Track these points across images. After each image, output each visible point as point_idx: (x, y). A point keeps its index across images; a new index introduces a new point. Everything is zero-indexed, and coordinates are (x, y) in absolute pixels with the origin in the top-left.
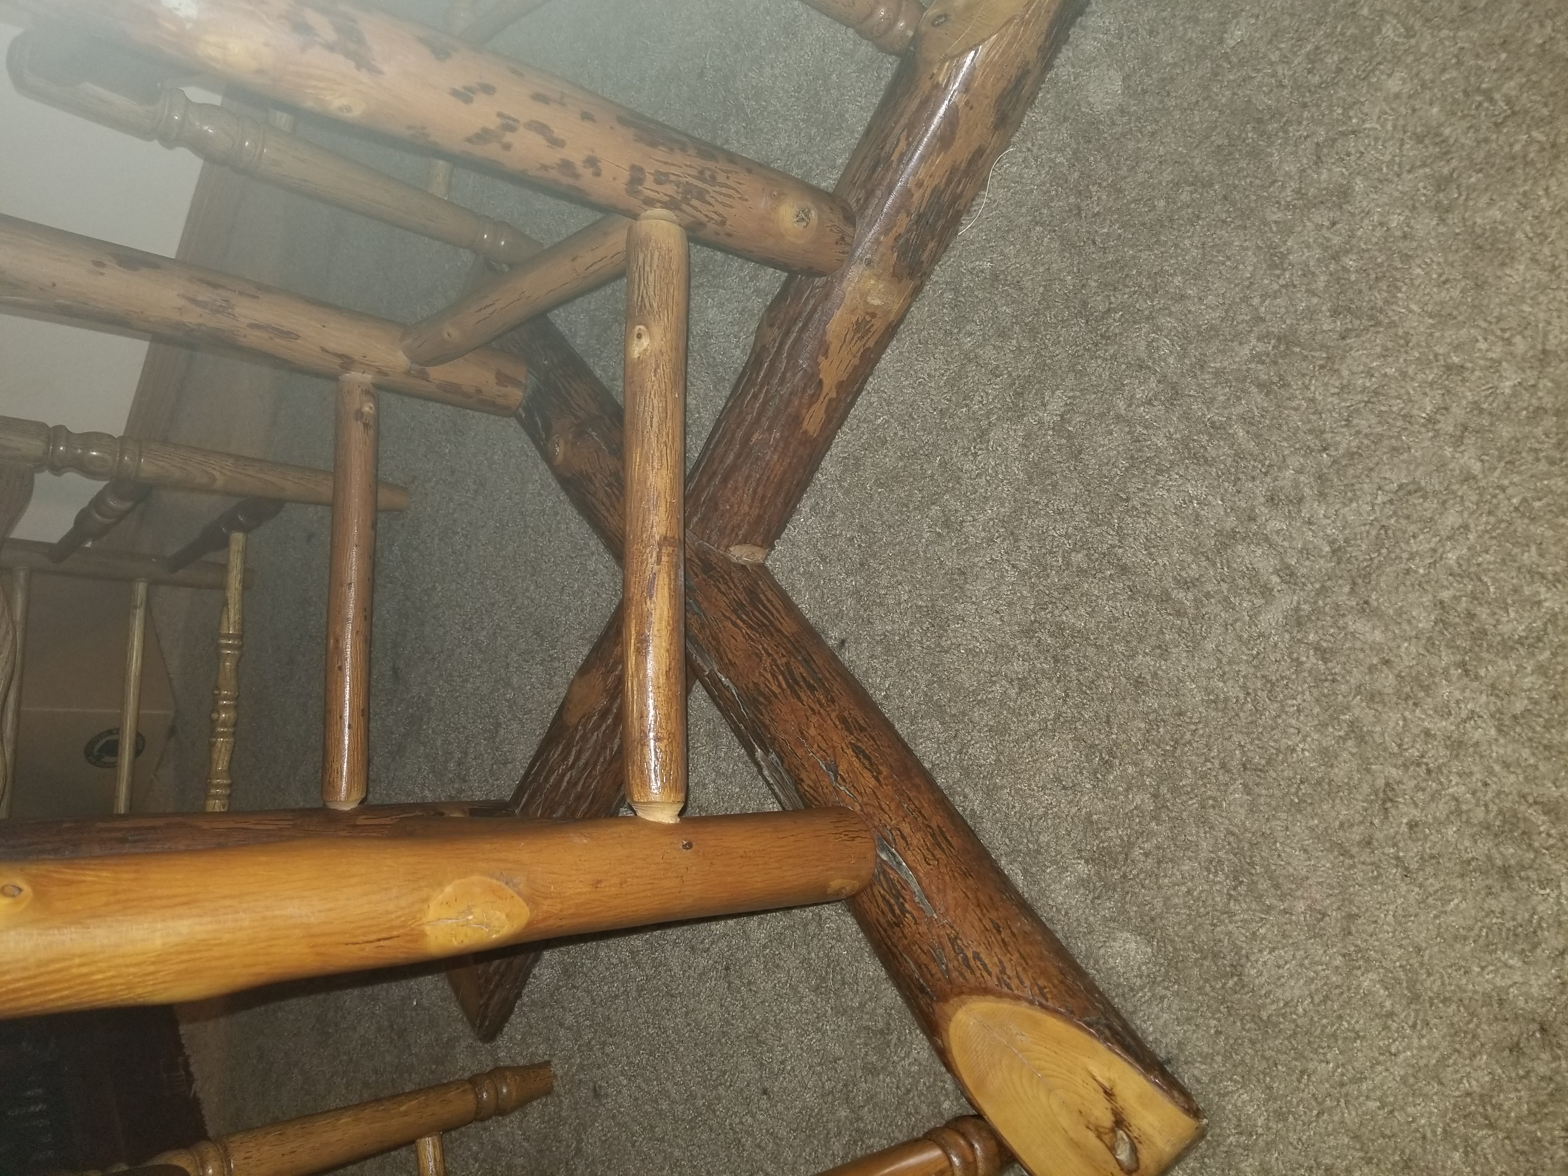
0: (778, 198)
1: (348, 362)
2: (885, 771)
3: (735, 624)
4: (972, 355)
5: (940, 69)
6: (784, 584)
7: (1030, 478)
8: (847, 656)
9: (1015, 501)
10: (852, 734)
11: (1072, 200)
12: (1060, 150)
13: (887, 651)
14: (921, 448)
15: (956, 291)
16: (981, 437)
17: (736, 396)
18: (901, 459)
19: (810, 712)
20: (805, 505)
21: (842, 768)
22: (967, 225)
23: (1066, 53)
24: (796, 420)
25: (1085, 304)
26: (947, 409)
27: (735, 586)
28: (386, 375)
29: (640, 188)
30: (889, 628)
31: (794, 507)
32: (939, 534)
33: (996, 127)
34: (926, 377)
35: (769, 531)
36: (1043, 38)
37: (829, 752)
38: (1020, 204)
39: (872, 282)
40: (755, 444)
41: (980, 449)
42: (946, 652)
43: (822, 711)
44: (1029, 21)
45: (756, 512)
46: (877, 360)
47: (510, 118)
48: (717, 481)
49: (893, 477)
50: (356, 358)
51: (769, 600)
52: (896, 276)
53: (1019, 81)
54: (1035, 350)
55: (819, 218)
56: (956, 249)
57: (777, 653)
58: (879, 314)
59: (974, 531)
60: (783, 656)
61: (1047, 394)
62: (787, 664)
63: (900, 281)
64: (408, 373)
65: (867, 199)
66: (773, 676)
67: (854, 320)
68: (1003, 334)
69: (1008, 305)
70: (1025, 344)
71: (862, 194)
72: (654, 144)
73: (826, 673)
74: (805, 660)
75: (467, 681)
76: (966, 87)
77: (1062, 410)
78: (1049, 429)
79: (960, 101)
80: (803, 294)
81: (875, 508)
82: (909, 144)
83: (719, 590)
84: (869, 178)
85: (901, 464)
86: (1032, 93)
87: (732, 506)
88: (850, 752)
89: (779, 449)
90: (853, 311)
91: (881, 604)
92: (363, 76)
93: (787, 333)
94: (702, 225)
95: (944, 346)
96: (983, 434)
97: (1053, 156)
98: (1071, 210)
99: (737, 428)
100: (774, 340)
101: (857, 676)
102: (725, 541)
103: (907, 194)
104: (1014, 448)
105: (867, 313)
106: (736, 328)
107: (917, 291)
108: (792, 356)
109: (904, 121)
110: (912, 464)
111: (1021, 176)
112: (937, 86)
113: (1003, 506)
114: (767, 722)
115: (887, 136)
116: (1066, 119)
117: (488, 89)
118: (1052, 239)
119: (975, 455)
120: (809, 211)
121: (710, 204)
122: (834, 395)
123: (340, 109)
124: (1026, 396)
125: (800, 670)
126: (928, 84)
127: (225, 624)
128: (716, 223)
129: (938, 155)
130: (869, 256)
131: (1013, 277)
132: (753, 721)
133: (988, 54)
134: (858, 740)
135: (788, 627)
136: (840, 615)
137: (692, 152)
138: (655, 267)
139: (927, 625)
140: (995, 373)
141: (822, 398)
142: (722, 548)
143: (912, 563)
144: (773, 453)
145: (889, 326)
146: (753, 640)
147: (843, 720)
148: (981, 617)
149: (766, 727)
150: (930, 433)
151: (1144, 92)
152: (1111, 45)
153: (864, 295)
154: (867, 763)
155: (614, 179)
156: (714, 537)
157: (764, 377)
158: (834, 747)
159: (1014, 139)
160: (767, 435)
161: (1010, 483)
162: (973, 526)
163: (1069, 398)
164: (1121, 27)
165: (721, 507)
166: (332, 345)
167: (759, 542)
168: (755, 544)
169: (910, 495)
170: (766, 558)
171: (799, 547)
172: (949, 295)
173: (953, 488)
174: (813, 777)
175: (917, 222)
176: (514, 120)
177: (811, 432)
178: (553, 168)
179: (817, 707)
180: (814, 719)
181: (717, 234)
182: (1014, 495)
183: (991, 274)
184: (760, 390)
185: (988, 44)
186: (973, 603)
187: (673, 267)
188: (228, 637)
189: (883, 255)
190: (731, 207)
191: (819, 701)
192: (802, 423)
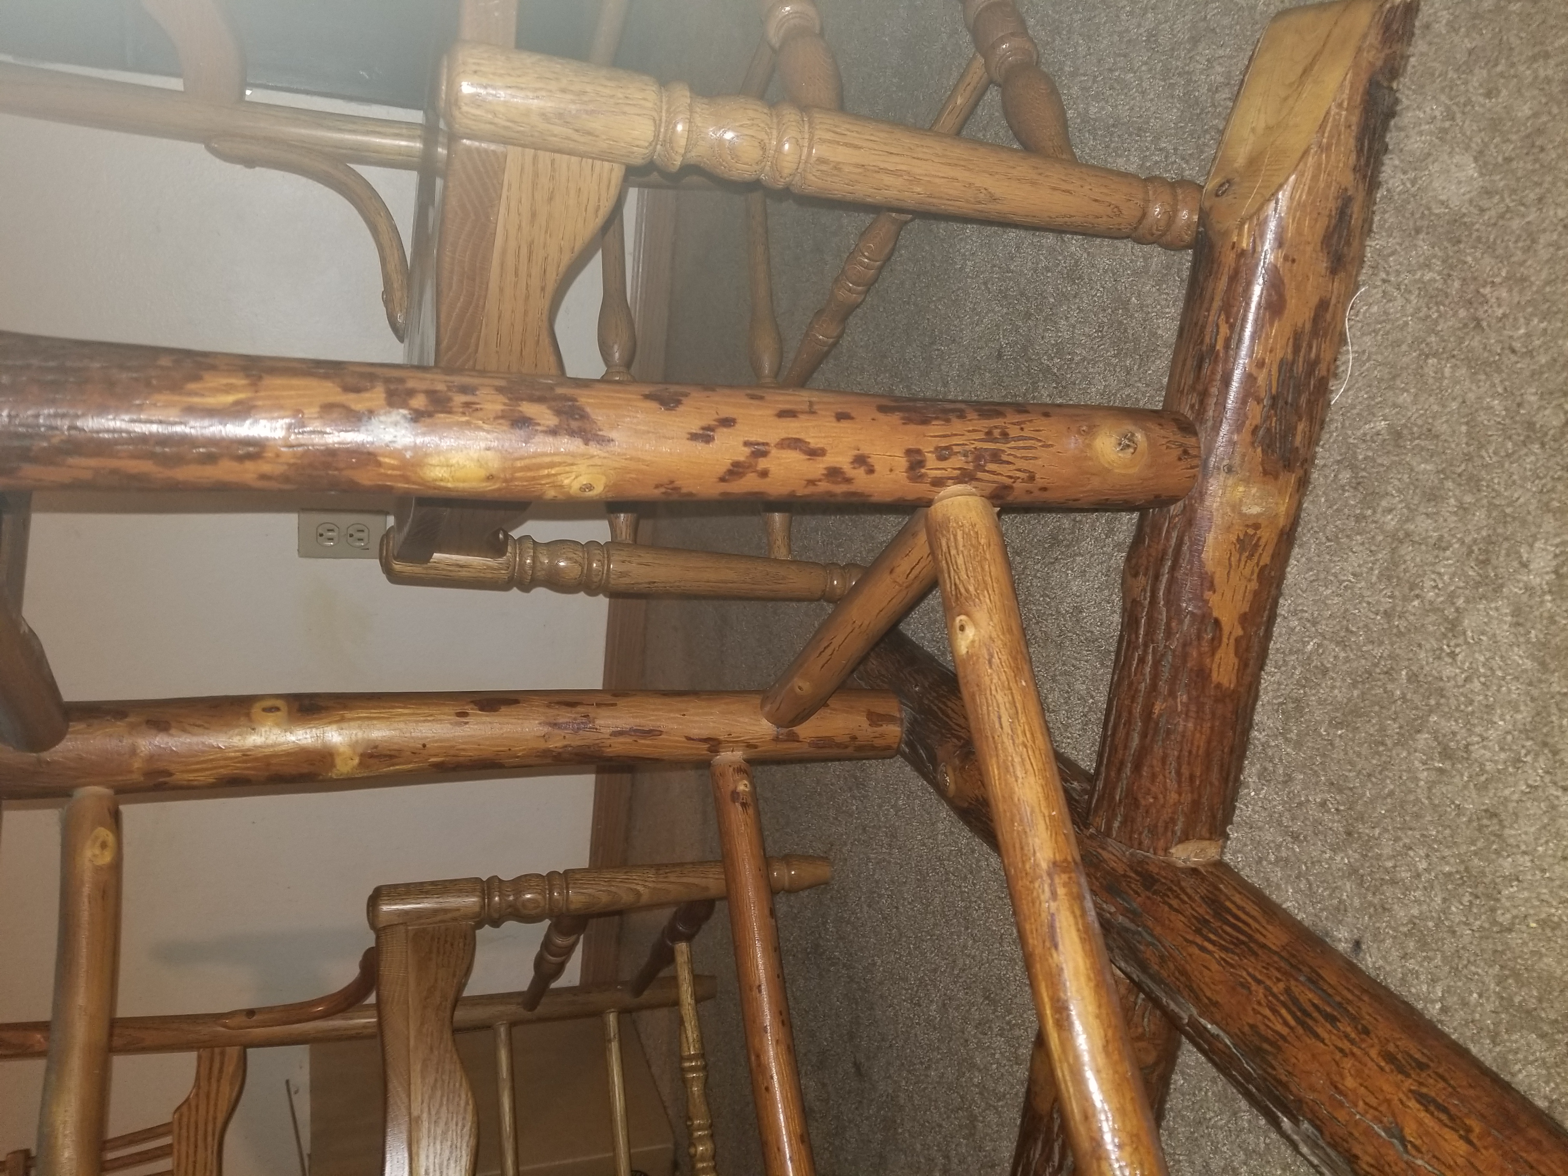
0: (1090, 432)
1: (714, 744)
2: (1476, 1126)
3: (1202, 949)
4: (1401, 534)
5: (1240, 235)
6: (1256, 881)
7: (1543, 664)
8: (1369, 962)
9: (1533, 699)
10: (1408, 1076)
11: (1462, 313)
12: (1428, 266)
13: (1423, 945)
14: (1376, 665)
15: (1353, 467)
16: (1451, 630)
17: (1121, 666)
18: (1354, 684)
19: (1338, 1055)
20: (1250, 773)
21: (1410, 1132)
22: (1338, 390)
23: (1390, 165)
24: (1202, 675)
25: (1530, 425)
26: (1393, 608)
27: (1190, 897)
28: (755, 747)
29: (923, 471)
30: (1415, 911)
31: (1237, 779)
32: (1441, 771)
33: (1333, 271)
34: (1351, 578)
35: (1214, 817)
36: (1353, 156)
37: (1383, 1108)
38: (1397, 343)
39: (1241, 489)
40: (1160, 715)
41: (1457, 645)
42: (1510, 930)
43: (1355, 1050)
44: (1329, 146)
45: (1187, 798)
46: (1282, 577)
47: (758, 444)
48: (1128, 770)
49: (1351, 712)
50: (722, 738)
51: (1239, 907)
52: (1269, 473)
53: (1343, 213)
54: (1485, 501)
55: (1148, 437)
56: (1335, 421)
57: (1269, 978)
58: (1262, 521)
59: (1488, 754)
60: (1279, 980)
61: (1524, 550)
62: (1288, 991)
63: (1276, 478)
64: (776, 739)
65: (1202, 402)
66: (1274, 1011)
67: (1234, 538)
68: (1433, 496)
69: (1426, 461)
70: (1468, 499)
71: (1194, 399)
72: (925, 422)
73: (1345, 993)
74: (1310, 980)
75: (928, 1068)
76: (1280, 242)
77: (1554, 563)
78: (1544, 593)
79: (1276, 258)
80: (1160, 530)
81: (1342, 756)
82: (1232, 327)
83: (1171, 906)
84: (1198, 378)
85: (1356, 693)
86: (1365, 221)
87: (1155, 798)
88: (1412, 1104)
89: (1192, 714)
90: (1229, 528)
91: (1394, 882)
92: (594, 449)
93: (1157, 578)
94: (1008, 488)
95: (1360, 534)
96: (1454, 626)
97: (1418, 276)
98: (1466, 325)
99: (1132, 702)
100: (1144, 590)
101: (1393, 988)
102: (1161, 843)
103: (1249, 379)
104: (1504, 631)
105: (1247, 526)
106: (1106, 592)
107: (1303, 483)
108: (1172, 601)
109: (1217, 304)
110: (1372, 688)
111: (1386, 313)
112: (1242, 254)
113: (1518, 711)
114: (1284, 1078)
115: (1203, 327)
116: (1418, 231)
117: (728, 422)
118: (1455, 367)
119: (1453, 655)
120: (1133, 435)
121: (1009, 463)
122: (1239, 632)
123: (583, 489)
124: (1494, 562)
125: (1307, 996)
126: (1232, 256)
127: (685, 1045)
128: (1023, 481)
129: (1272, 325)
130: (1226, 462)
131: (1421, 427)
132: (1265, 1080)
133: (1292, 198)
134: (1421, 1084)
135: (1275, 938)
136: (1341, 908)
137: (974, 415)
138: (961, 548)
139: (1466, 899)
140: (1440, 546)
141: (1225, 640)
142: (1160, 852)
143: (1417, 816)
144: (1186, 720)
145: (1282, 533)
146: (1232, 966)
147: (1390, 1058)
148: (1544, 871)
149: (1285, 1086)
150: (1381, 643)
151: (1508, 160)
152: (1445, 131)
153: (1236, 507)
154: (1444, 1117)
155: (891, 470)
156: (1146, 842)
157: (1146, 634)
158: (1388, 1102)
159: (1362, 278)
160: (1170, 701)
161: (1517, 678)
162: (1484, 747)
163: (1557, 546)
164: (1448, 108)
165: (1143, 802)
166: (696, 731)
167: (1205, 832)
168: (1201, 838)
169: (1382, 729)
170: (1222, 853)
171: (1260, 829)
172: (1345, 476)
173: (1438, 704)
174: (1371, 1150)
175: (1273, 406)
176: (763, 444)
177: (1225, 682)
178: (820, 480)
179: (1346, 1045)
180: (1348, 1064)
181: (1029, 492)
182: (1528, 693)
183: (1389, 433)
184: (1145, 652)
185: (1288, 188)
186: (1525, 853)
187: (983, 541)
188: (690, 1058)
189: (1244, 455)
190: (1036, 458)
191: (1347, 1036)
192: (1209, 675)
